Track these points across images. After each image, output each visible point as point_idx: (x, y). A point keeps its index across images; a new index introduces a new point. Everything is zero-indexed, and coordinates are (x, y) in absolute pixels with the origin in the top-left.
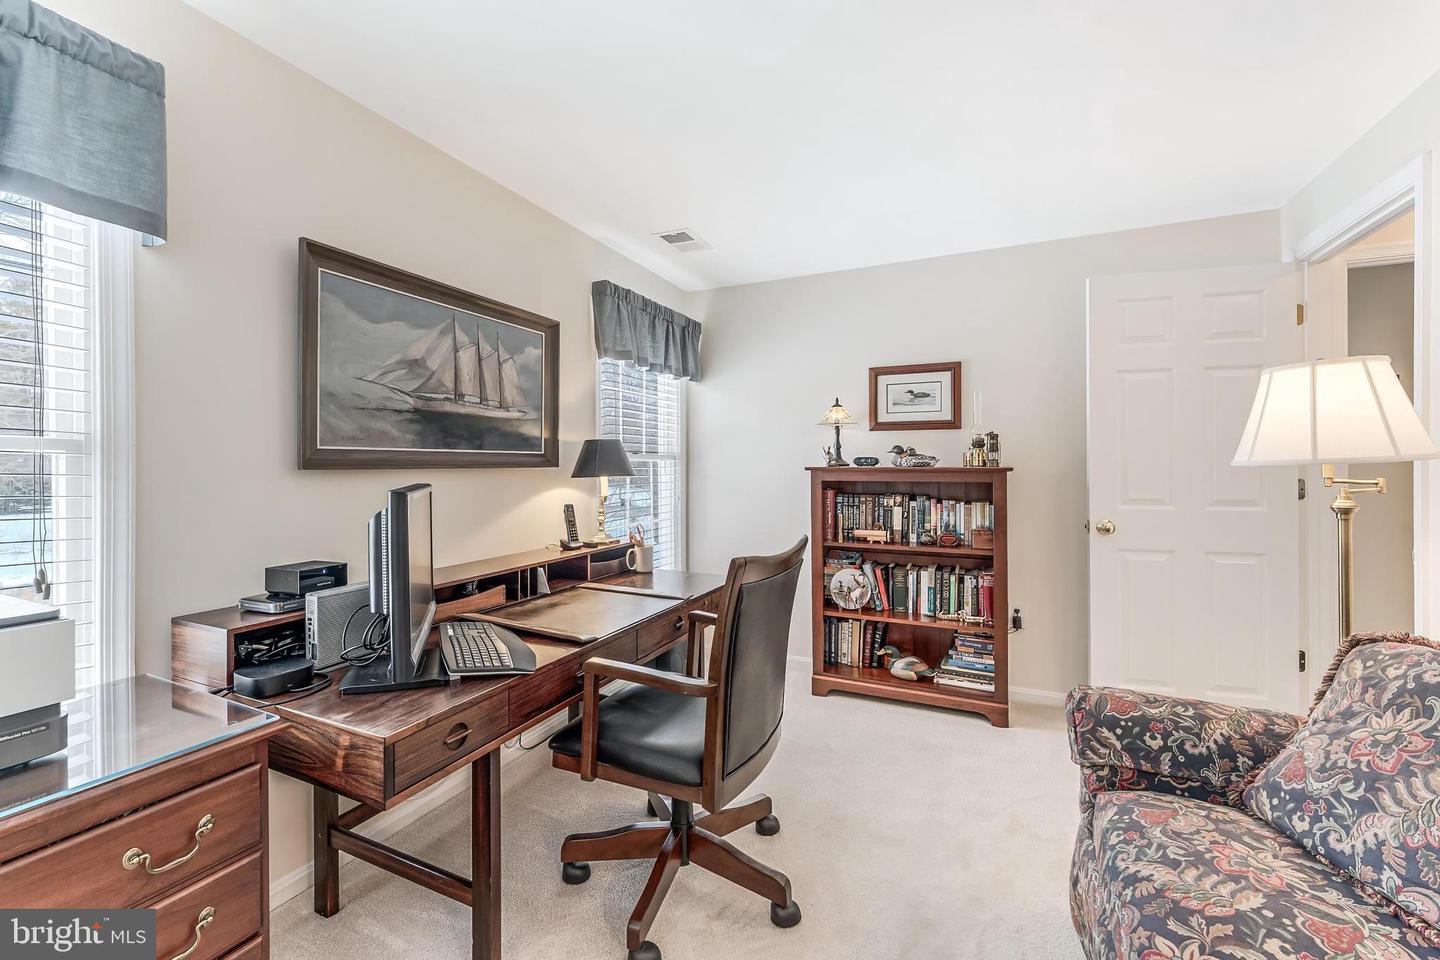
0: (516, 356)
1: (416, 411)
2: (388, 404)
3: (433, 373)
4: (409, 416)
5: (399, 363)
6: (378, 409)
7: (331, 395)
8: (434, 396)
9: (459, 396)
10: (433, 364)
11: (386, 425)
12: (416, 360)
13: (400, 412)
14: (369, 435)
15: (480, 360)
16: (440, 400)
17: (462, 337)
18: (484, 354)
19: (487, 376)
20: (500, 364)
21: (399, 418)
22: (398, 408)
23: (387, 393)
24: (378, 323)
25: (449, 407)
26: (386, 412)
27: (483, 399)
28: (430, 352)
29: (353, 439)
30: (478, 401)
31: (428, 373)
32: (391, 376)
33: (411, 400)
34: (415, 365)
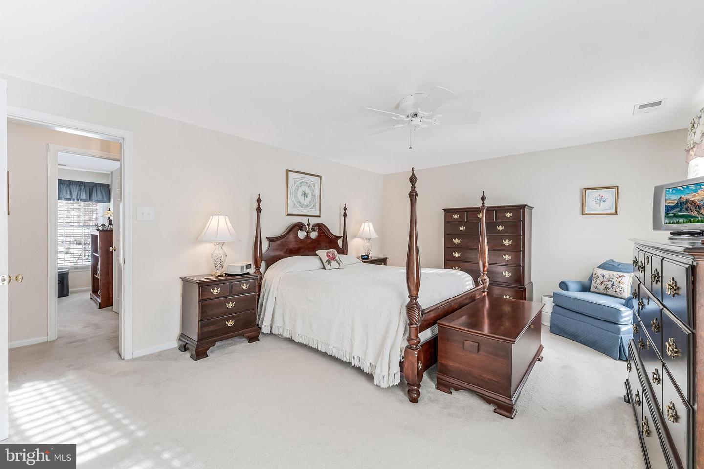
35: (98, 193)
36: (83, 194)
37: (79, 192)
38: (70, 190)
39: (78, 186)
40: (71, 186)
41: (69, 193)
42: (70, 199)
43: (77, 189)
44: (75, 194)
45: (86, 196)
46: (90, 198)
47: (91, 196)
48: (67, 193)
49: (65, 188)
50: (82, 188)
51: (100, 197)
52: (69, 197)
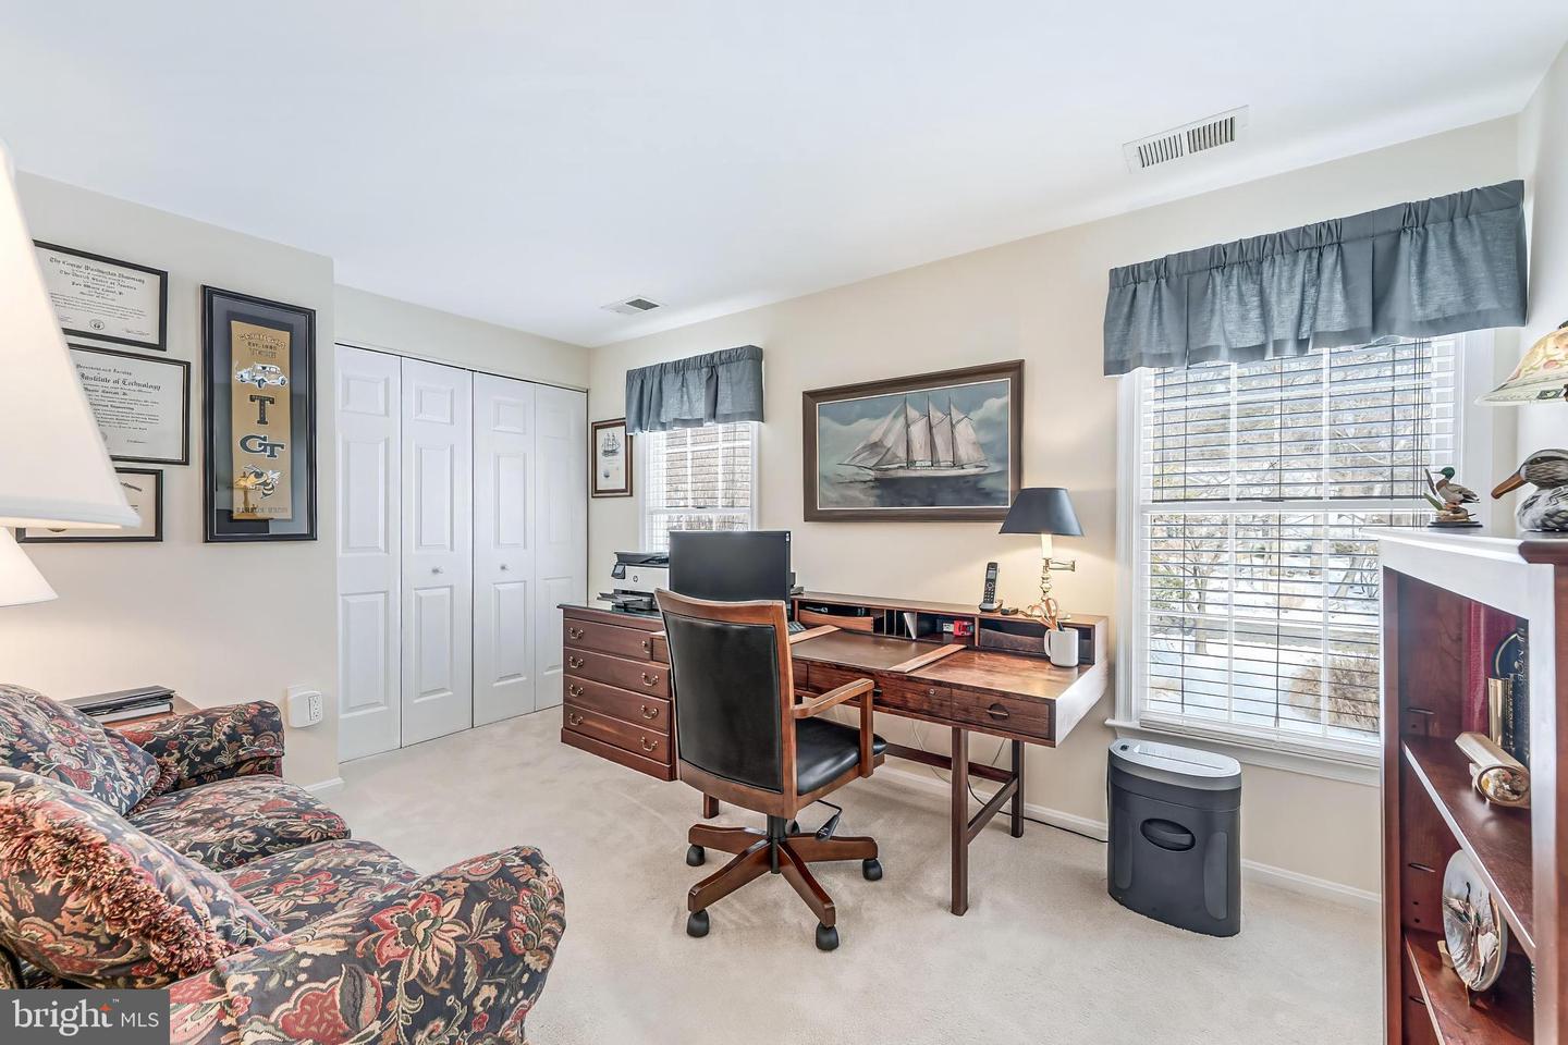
0: (972, 414)
1: (876, 479)
2: (857, 478)
3: (889, 450)
4: (871, 484)
5: (864, 448)
6: (851, 482)
7: (825, 477)
8: (890, 466)
9: (911, 463)
10: (889, 443)
11: (855, 492)
12: (875, 443)
13: (865, 482)
14: (846, 500)
15: (931, 428)
16: (895, 469)
17: (913, 413)
18: (934, 422)
19: (939, 441)
20: (952, 426)
21: (866, 486)
22: (862, 479)
23: (856, 470)
24: (849, 424)
25: (902, 473)
26: (857, 484)
27: (934, 463)
28: (885, 434)
29: (837, 503)
30: (930, 463)
31: (884, 451)
32: (858, 459)
33: (872, 473)
34: (874, 447)
35: (1433, 271)
36: (1330, 302)
37: (1311, 292)
38: (1261, 293)
39: (1303, 256)
40: (1266, 265)
41: (1254, 314)
42: (1258, 351)
43: (1298, 279)
44: (1285, 309)
45: (1351, 310)
46: (1376, 318)
47: (1380, 299)
48: (1244, 318)
49: (1233, 288)
50: (1330, 259)
51: (1445, 293)
52: (1252, 338)
